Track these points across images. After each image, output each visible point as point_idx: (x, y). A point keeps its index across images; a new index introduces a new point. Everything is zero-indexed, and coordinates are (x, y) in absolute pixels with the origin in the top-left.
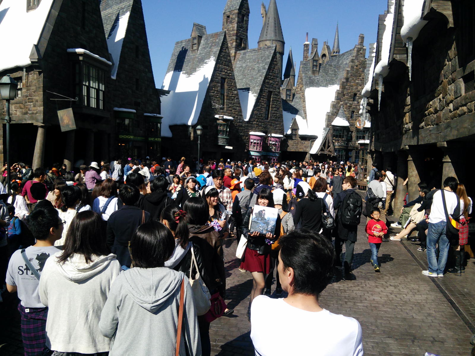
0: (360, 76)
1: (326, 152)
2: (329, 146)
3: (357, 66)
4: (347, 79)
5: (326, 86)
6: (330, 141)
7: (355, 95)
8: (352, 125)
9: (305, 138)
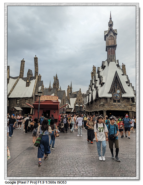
1: (75, 112)
2: (75, 110)
5: (74, 98)
8: (79, 106)
9: (70, 109)
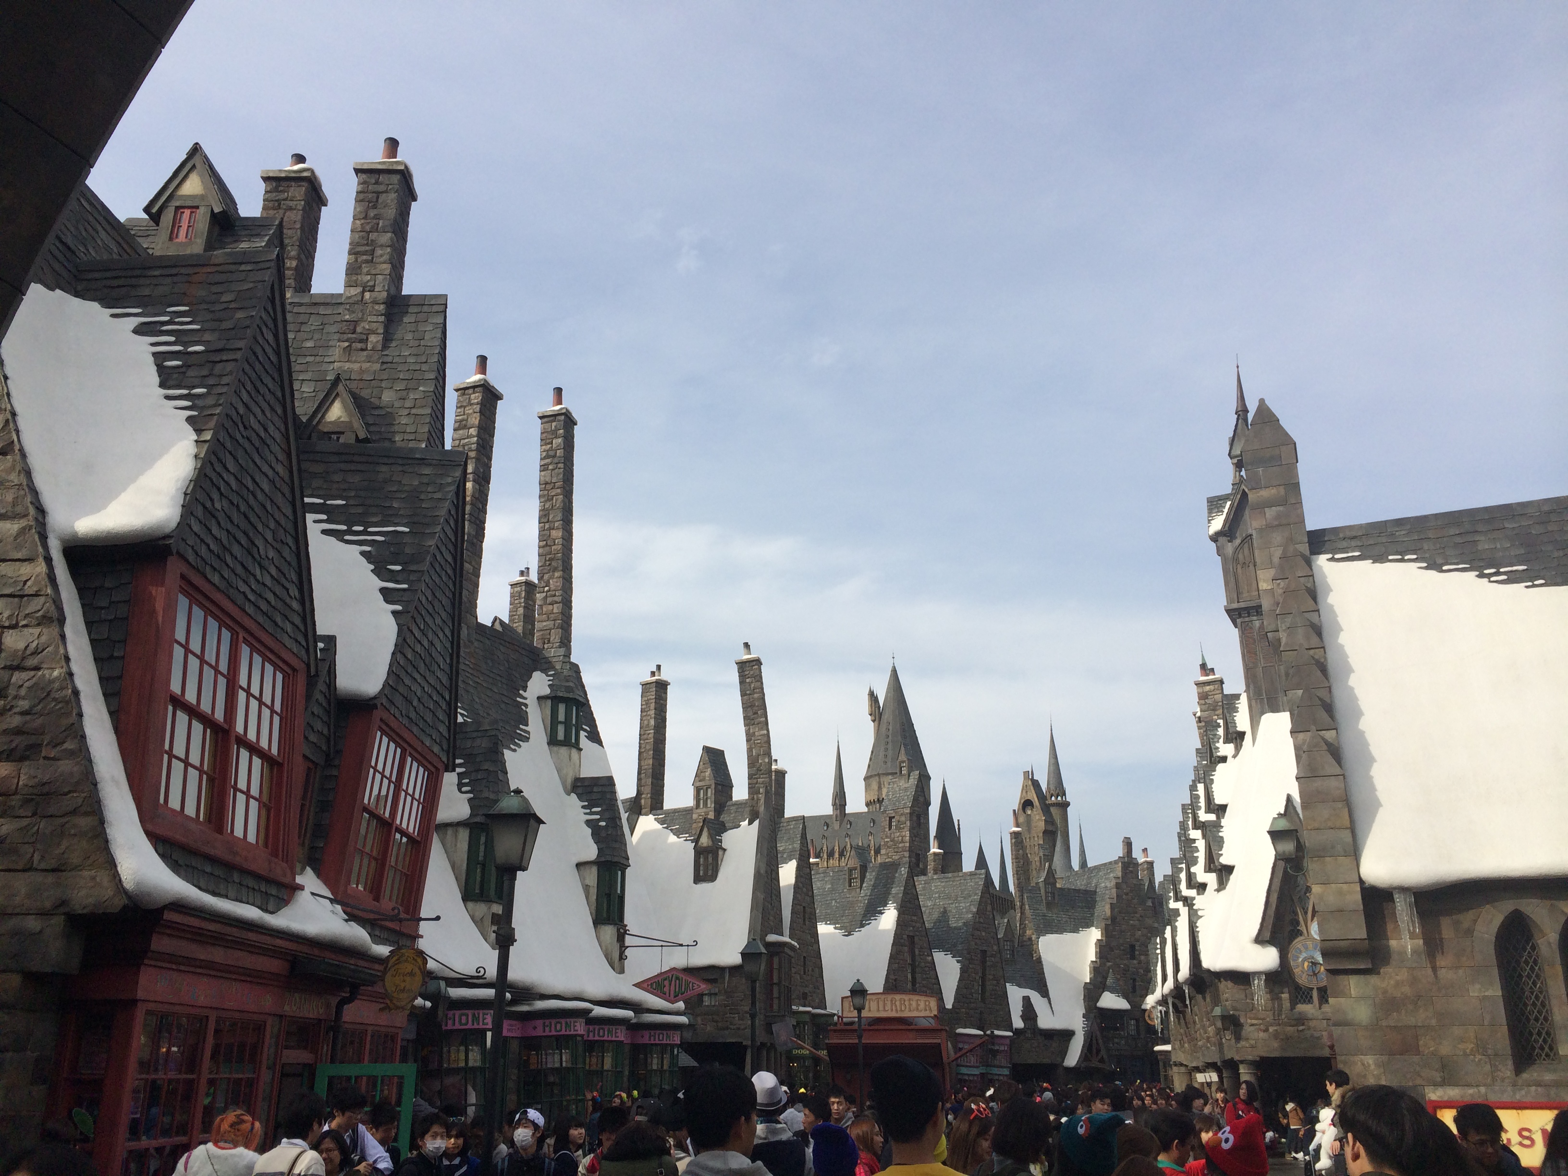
0: (1136, 913)
1: (1095, 1063)
2: (1098, 1051)
3: (1127, 894)
4: (1113, 919)
5: (1075, 930)
6: (1100, 1041)
7: (1133, 947)
8: (1134, 1006)
9: (1049, 1035)
